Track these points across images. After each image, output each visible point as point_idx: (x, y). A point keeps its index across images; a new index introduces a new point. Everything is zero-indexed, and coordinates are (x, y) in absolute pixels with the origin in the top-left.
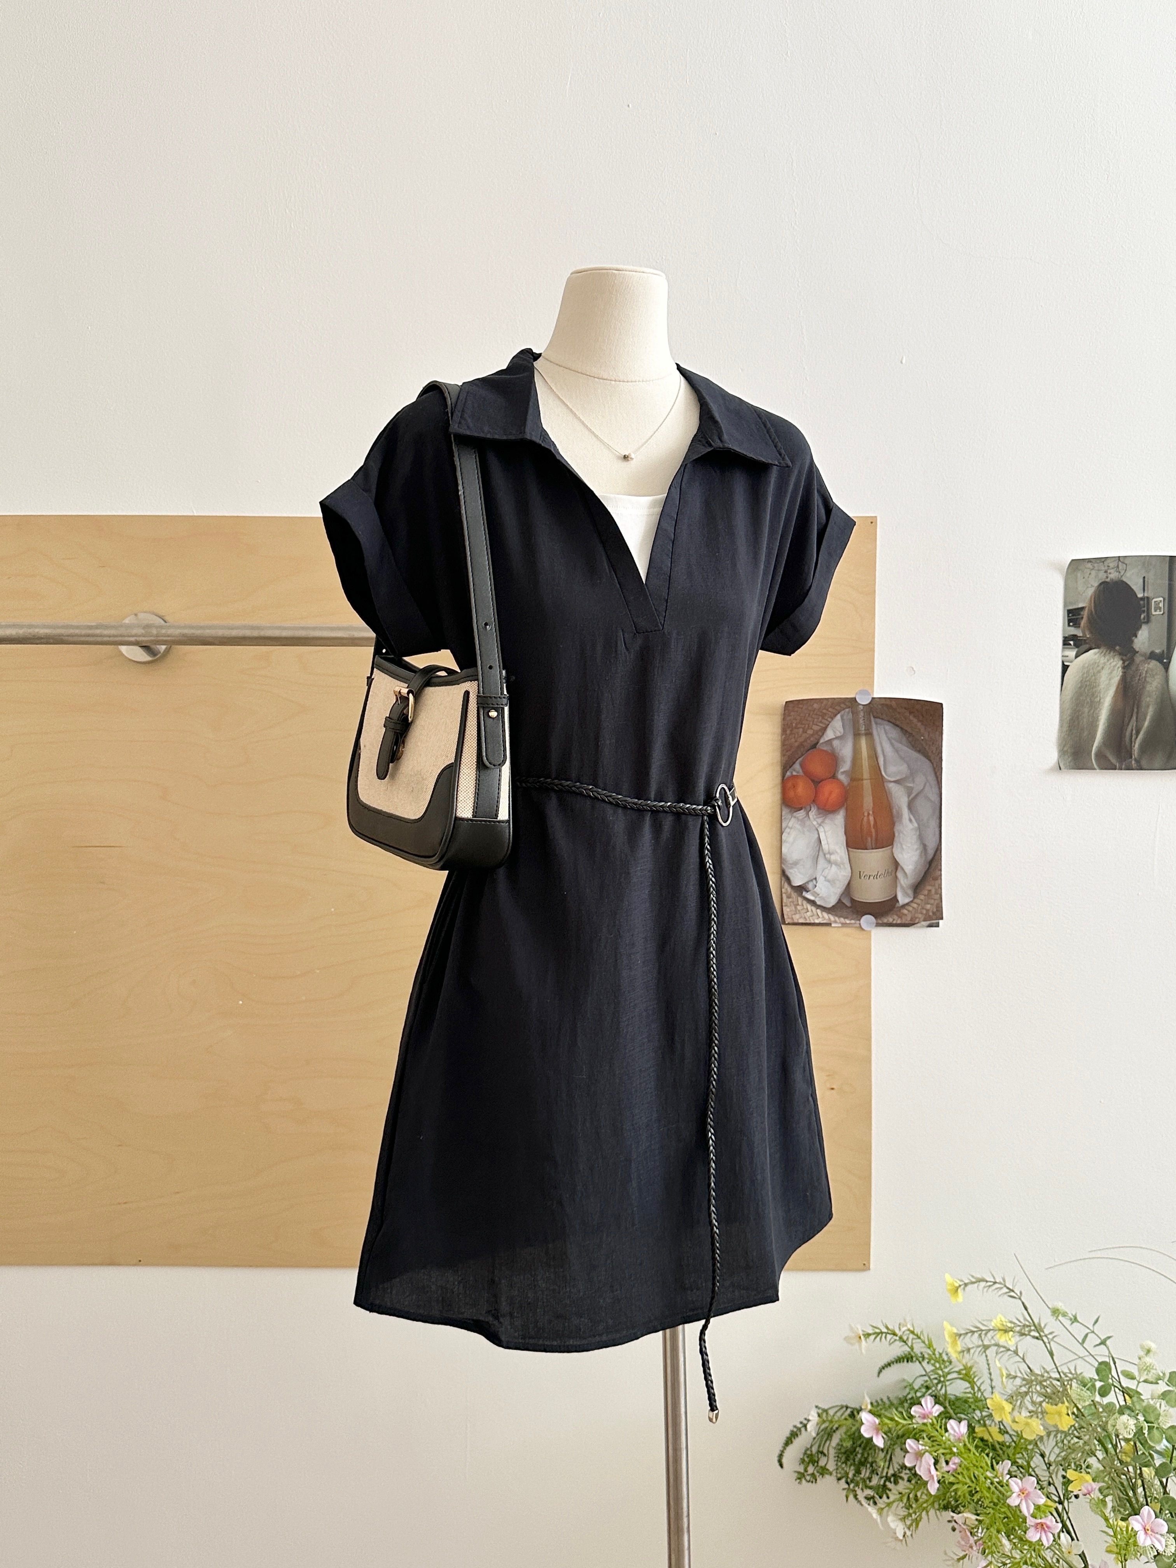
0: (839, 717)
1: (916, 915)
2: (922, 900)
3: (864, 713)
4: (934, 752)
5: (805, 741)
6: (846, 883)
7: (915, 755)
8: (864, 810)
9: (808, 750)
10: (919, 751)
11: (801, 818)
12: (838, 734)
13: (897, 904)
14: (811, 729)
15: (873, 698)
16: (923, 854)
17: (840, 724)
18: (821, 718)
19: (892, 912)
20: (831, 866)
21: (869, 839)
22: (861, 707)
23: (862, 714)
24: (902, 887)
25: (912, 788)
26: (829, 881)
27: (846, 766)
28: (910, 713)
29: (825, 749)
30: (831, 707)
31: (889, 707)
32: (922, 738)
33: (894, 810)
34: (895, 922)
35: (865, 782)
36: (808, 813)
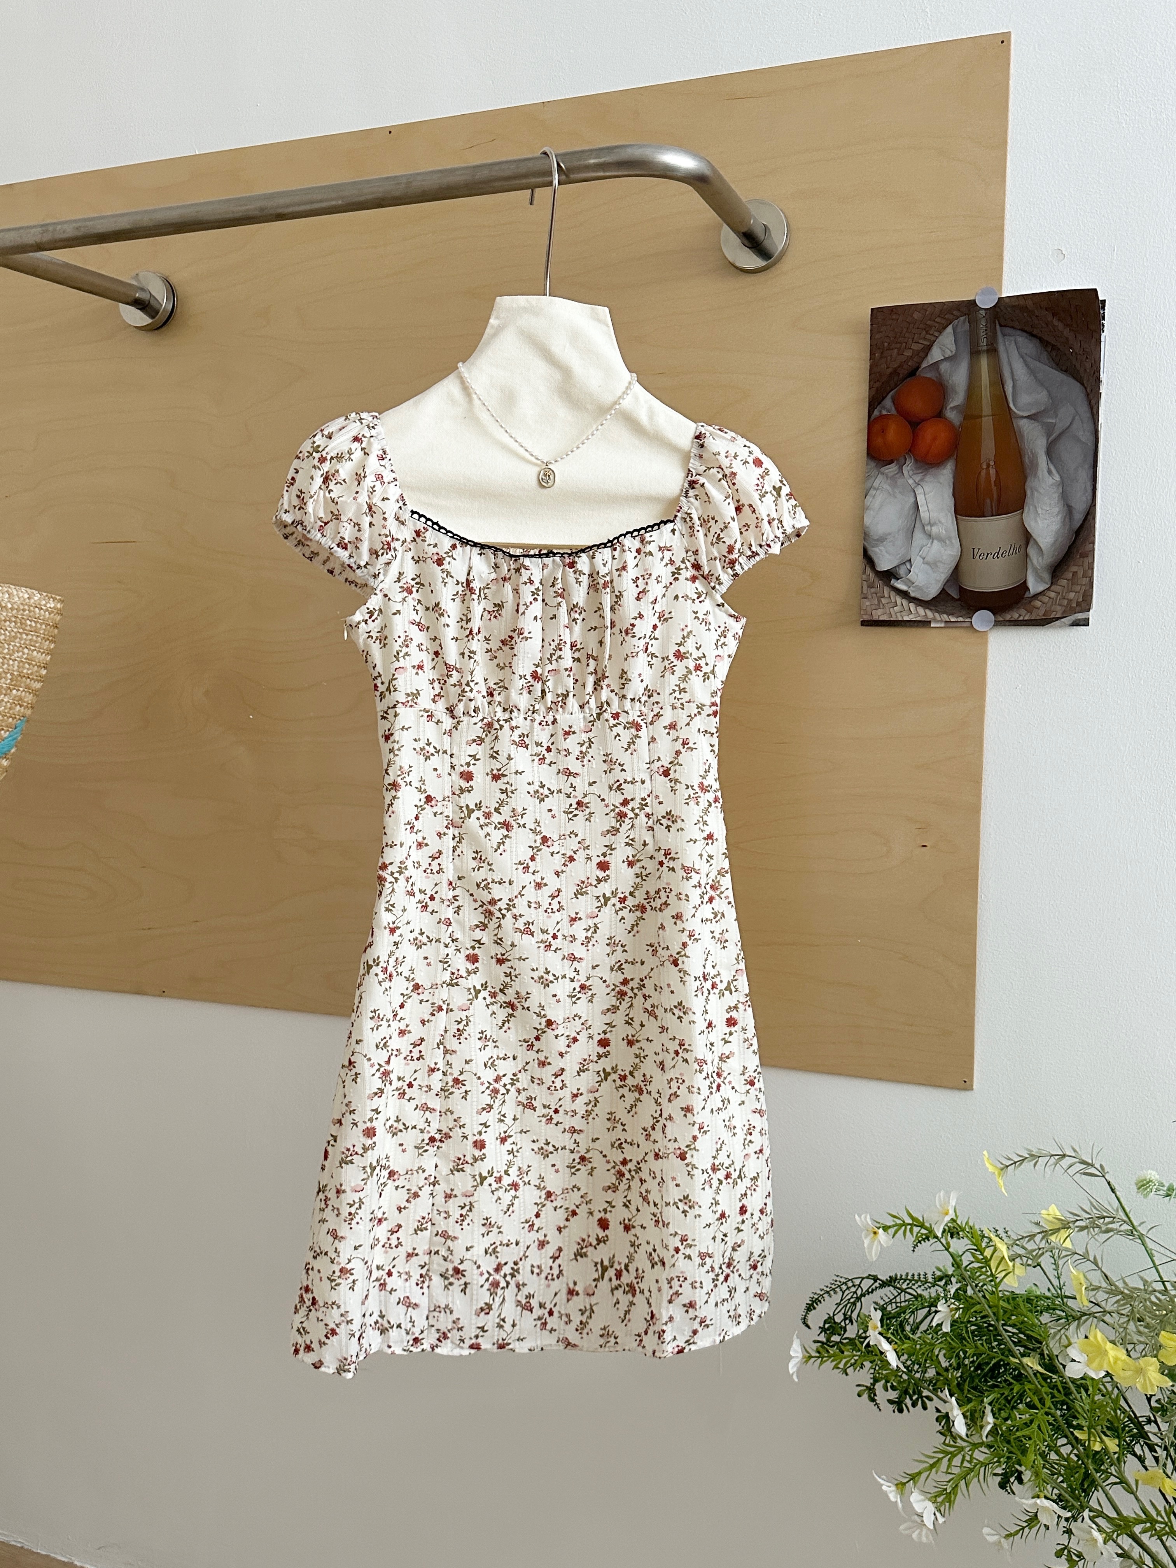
0: (950, 329)
1: (1052, 609)
2: (1063, 587)
3: (986, 320)
4: (1088, 370)
5: (901, 366)
6: (954, 565)
7: (1058, 376)
8: (983, 458)
9: (905, 379)
10: (1066, 371)
11: (890, 475)
12: (948, 354)
13: (1027, 595)
14: (910, 349)
15: (1000, 299)
16: (1067, 520)
17: (952, 339)
18: (924, 333)
19: (1017, 606)
20: (933, 542)
21: (988, 501)
22: (983, 312)
23: (983, 322)
24: (1035, 570)
25: (1053, 426)
26: (928, 563)
27: (957, 399)
28: (1054, 315)
29: (928, 375)
30: (939, 316)
31: (1024, 308)
32: (1071, 351)
33: (1027, 457)
34: (1021, 618)
35: (983, 419)
36: (901, 468)
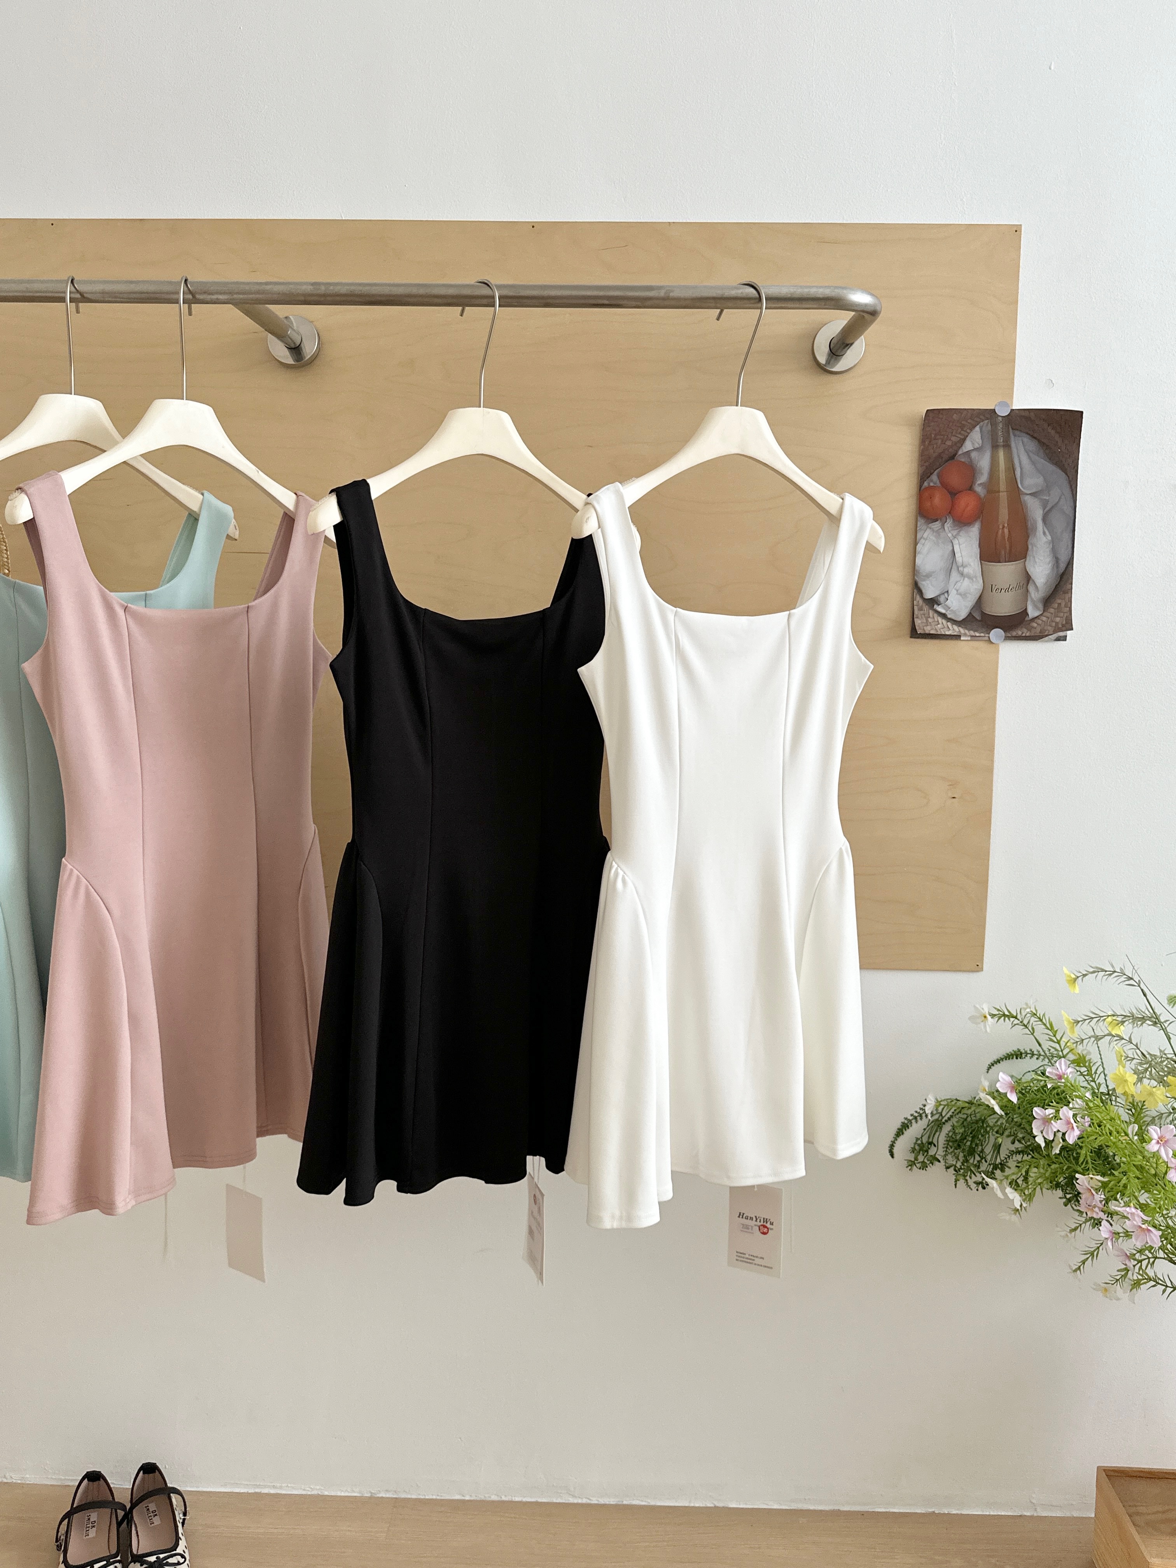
0: (977, 428)
1: (1046, 628)
2: (1052, 613)
3: (1003, 425)
4: (1070, 465)
5: (943, 452)
6: (978, 596)
7: (1051, 468)
8: (1000, 521)
9: (947, 461)
10: (1056, 464)
11: (936, 529)
12: (977, 446)
13: (1027, 617)
14: (950, 440)
15: (1012, 410)
16: (1055, 568)
17: (979, 435)
18: (960, 430)
19: (1022, 625)
20: (964, 580)
21: (1003, 553)
22: (1000, 419)
23: (1001, 425)
24: (1032, 600)
25: (1047, 501)
26: (960, 594)
27: (983, 478)
28: (1049, 425)
29: (963, 460)
30: (970, 418)
31: (1028, 419)
32: (1059, 450)
33: (1029, 522)
34: (1024, 635)
35: (1001, 494)
36: (943, 526)
